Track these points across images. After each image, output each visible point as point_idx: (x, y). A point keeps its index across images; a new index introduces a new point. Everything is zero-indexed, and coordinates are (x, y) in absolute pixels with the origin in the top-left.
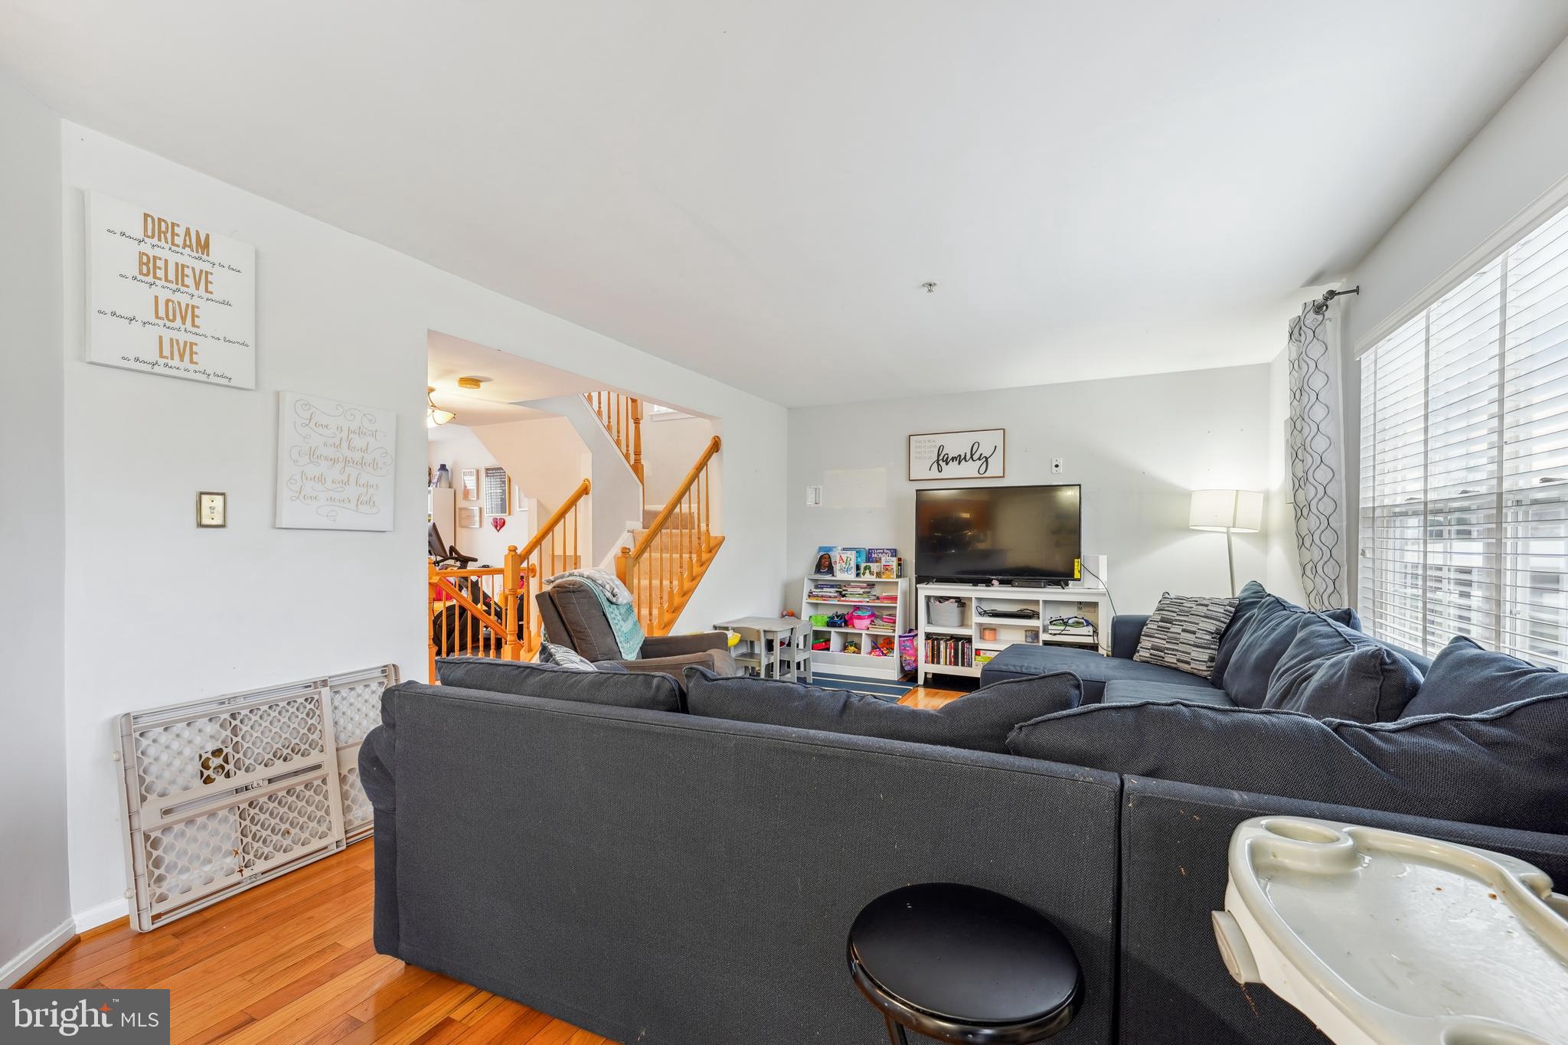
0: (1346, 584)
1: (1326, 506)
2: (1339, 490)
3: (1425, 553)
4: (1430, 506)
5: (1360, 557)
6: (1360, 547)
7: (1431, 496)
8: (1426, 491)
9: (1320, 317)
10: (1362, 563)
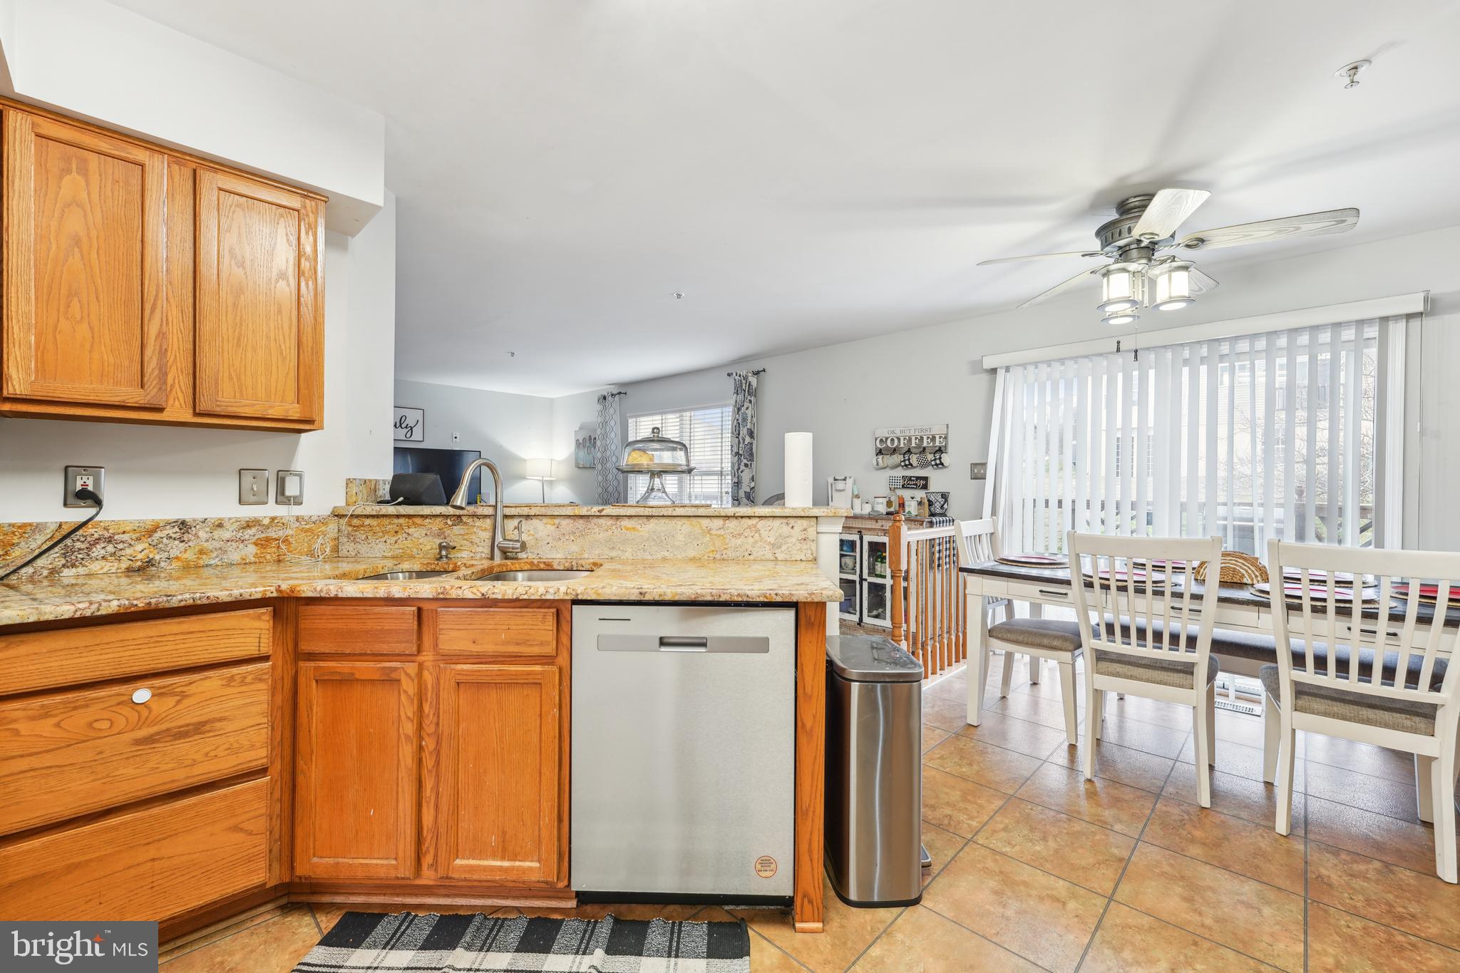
9: (613, 399)
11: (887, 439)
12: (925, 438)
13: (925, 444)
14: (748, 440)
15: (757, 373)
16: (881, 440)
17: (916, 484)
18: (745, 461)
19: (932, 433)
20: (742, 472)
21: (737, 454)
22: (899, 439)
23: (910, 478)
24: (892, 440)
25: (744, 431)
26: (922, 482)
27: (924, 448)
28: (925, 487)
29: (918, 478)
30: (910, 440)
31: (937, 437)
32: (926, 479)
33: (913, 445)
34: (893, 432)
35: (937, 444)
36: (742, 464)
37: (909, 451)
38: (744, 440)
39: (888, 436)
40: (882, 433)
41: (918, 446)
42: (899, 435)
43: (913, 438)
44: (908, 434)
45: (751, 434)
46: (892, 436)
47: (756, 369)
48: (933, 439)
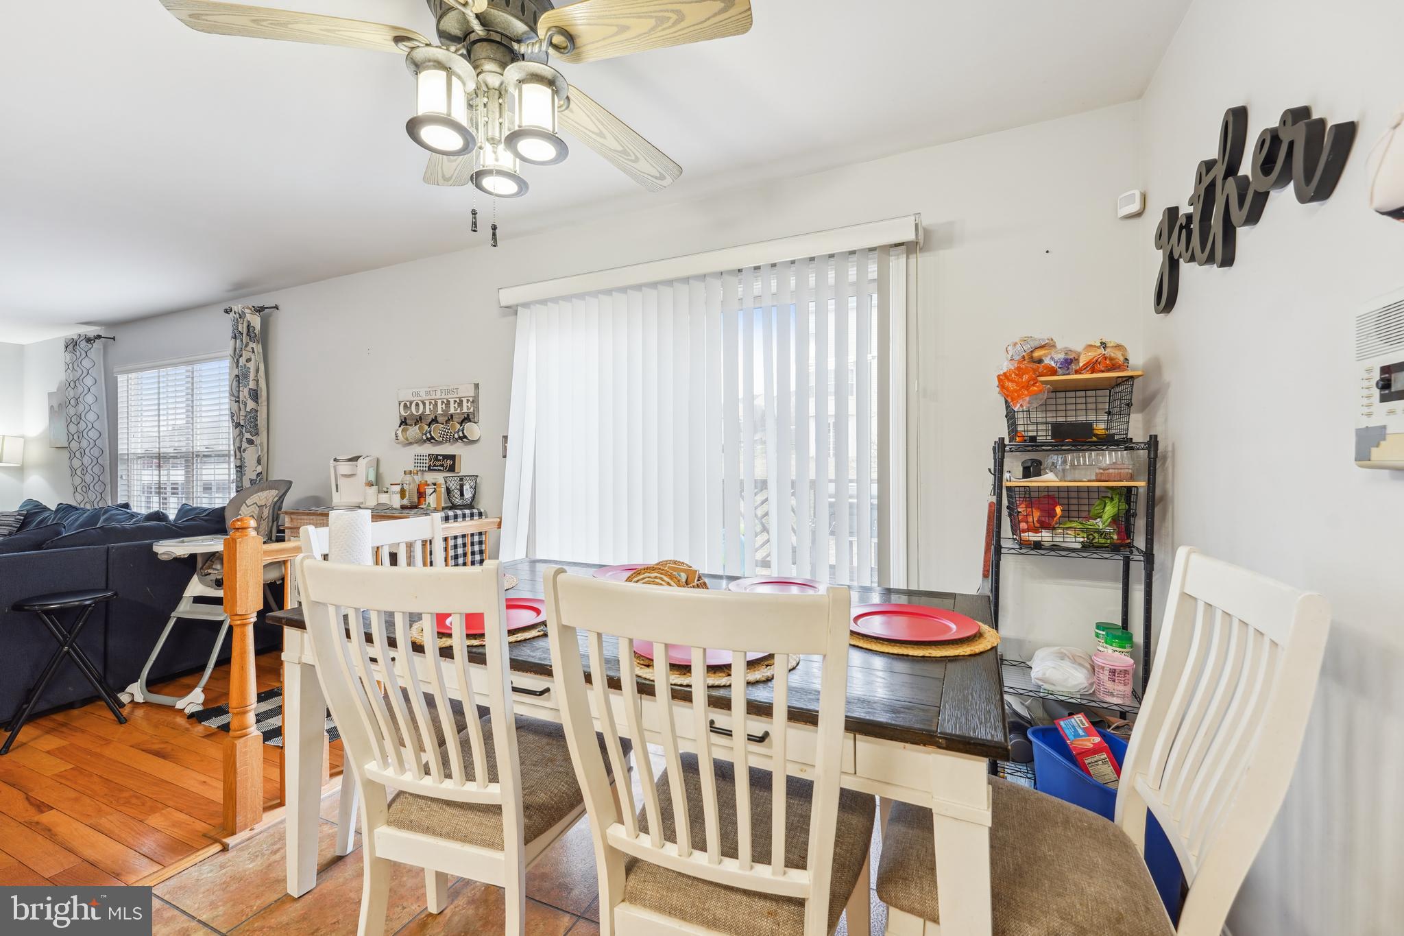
0: (110, 494)
1: (96, 452)
2: (104, 443)
3: (160, 476)
4: (161, 455)
5: (119, 479)
6: (119, 474)
7: (162, 451)
8: (159, 448)
9: (90, 346)
10: (120, 482)
11: (411, 403)
12: (452, 401)
13: (452, 411)
14: (251, 405)
15: (260, 310)
16: (405, 405)
17: (442, 466)
18: (247, 436)
19: (459, 395)
20: (244, 450)
21: (238, 425)
22: (424, 404)
23: (436, 457)
24: (417, 405)
25: (245, 393)
26: (449, 462)
27: (452, 416)
28: (452, 469)
29: (446, 457)
30: (436, 405)
31: (465, 400)
32: (452, 457)
33: (440, 411)
34: (418, 394)
35: (465, 410)
36: (244, 440)
37: (435, 420)
38: (245, 404)
39: (412, 399)
40: (407, 396)
41: (445, 412)
42: (424, 397)
43: (439, 402)
44: (433, 397)
45: (255, 395)
46: (417, 399)
47: (258, 304)
48: (460, 404)
